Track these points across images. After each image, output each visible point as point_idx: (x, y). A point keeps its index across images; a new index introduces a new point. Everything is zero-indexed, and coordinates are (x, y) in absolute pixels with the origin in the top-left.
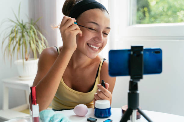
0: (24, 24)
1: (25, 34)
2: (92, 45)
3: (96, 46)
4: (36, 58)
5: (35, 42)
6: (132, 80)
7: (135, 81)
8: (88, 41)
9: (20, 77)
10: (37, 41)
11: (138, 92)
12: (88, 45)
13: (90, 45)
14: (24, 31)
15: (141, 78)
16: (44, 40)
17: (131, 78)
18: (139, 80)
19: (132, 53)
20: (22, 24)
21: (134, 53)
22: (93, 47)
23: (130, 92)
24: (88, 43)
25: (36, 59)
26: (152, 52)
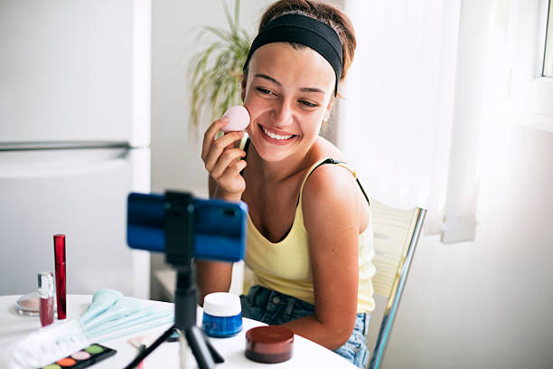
2: (268, 130)
13: (263, 129)
19: (168, 205)
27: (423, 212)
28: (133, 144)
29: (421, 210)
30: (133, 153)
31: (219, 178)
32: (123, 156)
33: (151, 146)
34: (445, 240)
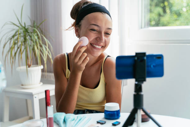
0: (26, 27)
1: (28, 38)
2: (95, 45)
3: (99, 45)
4: (40, 64)
5: (39, 47)
6: (137, 83)
7: (140, 83)
8: (91, 41)
9: (22, 85)
10: (41, 46)
11: (142, 93)
12: (92, 45)
13: (93, 45)
14: (27, 35)
15: (145, 80)
16: (49, 45)
17: (136, 81)
18: (143, 83)
19: (136, 58)
20: (24, 28)
21: (138, 59)
22: (96, 46)
23: (136, 93)
24: (91, 43)
25: (40, 66)
26: (155, 58)
31: (80, 65)
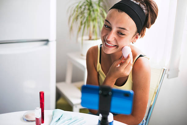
9: (82, 55)
21: (102, 92)
27: (165, 70)
28: (50, 40)
29: (164, 69)
30: (50, 43)
32: (46, 44)
33: (56, 40)
34: (169, 77)
